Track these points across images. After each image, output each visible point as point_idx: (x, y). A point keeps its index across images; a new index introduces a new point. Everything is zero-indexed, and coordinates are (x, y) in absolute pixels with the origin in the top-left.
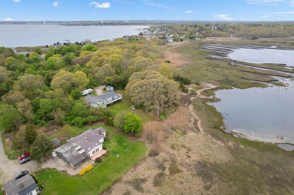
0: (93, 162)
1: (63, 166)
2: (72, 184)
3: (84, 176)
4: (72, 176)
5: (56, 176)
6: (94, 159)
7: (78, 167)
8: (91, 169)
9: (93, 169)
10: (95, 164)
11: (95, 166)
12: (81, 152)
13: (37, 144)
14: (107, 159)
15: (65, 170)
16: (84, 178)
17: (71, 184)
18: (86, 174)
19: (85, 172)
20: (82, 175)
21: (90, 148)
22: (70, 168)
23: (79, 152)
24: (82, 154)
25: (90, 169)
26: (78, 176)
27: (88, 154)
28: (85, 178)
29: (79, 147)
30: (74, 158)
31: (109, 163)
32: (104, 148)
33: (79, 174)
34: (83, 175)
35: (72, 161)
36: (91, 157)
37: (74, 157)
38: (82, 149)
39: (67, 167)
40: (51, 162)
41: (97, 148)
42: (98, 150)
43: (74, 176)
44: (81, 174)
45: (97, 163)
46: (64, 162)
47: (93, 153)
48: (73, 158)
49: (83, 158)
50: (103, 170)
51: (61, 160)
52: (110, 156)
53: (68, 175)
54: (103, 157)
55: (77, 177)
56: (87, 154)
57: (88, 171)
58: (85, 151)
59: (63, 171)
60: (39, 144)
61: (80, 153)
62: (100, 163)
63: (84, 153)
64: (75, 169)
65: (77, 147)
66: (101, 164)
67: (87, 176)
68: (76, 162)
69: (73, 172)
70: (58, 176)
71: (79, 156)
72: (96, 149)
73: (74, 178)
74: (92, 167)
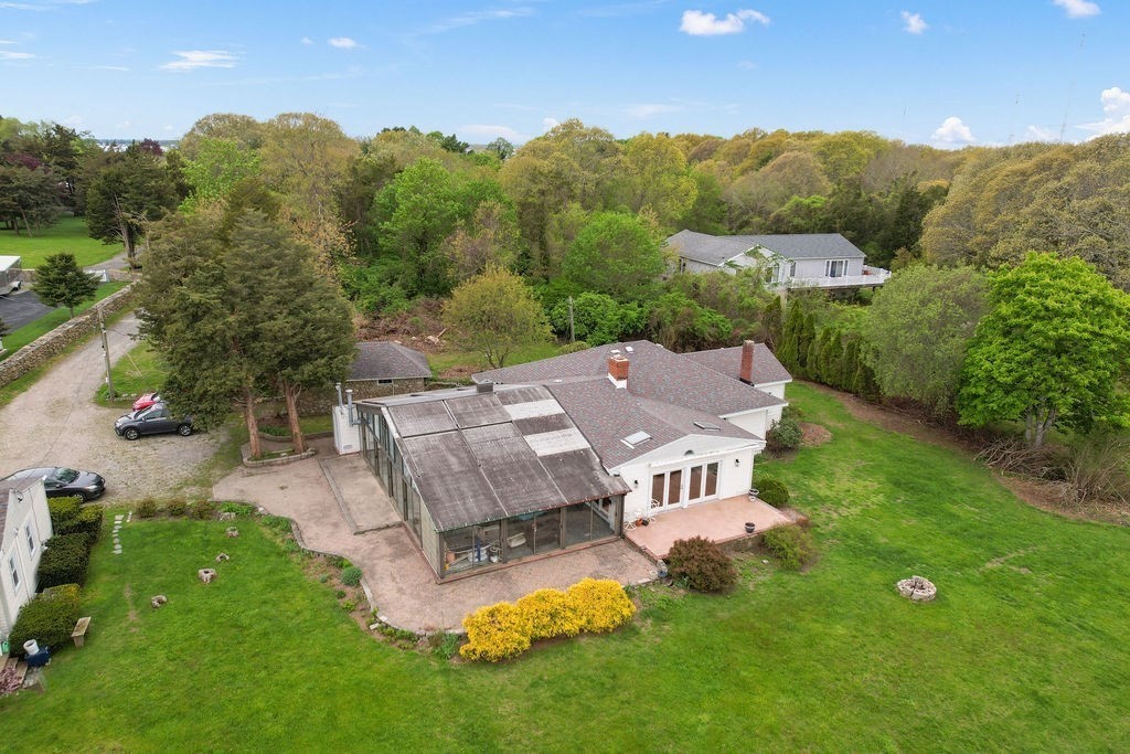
0: (644, 574)
1: (364, 525)
2: (342, 719)
3: (502, 678)
4: (392, 635)
5: (257, 585)
6: (660, 543)
7: (480, 571)
8: (605, 632)
9: (624, 629)
10: (663, 592)
11: (658, 615)
12: (545, 445)
13: (219, 280)
14: (793, 581)
15: (355, 558)
16: (504, 697)
17: (332, 718)
18: (540, 666)
19: (535, 641)
20: (483, 661)
21: (641, 436)
22: (410, 564)
23: (529, 438)
24: (552, 460)
25: (601, 622)
26: (442, 656)
27: (604, 480)
28: (505, 708)
29: (549, 407)
30: (472, 466)
31: (818, 627)
32: (767, 491)
33: (463, 638)
34: (504, 661)
35: (439, 490)
36: (629, 518)
37: (472, 459)
38: (565, 427)
39: (390, 541)
40: (297, 475)
41: (702, 459)
42: (711, 489)
43: (410, 637)
44: (477, 645)
45: (680, 594)
46: (386, 498)
47: (657, 496)
48: (456, 467)
49: (556, 497)
50: (743, 686)
51: (373, 481)
52: (833, 572)
53: (356, 616)
54: (750, 558)
55: (435, 665)
56: (599, 473)
57: (563, 639)
58: (585, 445)
59: (337, 562)
60: (233, 283)
61: (540, 453)
62: (712, 603)
63: (579, 458)
64: (444, 577)
65: (529, 400)
66: (722, 608)
67: (544, 694)
68: (470, 509)
69: (415, 603)
70: (274, 587)
71: (524, 467)
72: (693, 461)
73: (397, 657)
74: (627, 609)
